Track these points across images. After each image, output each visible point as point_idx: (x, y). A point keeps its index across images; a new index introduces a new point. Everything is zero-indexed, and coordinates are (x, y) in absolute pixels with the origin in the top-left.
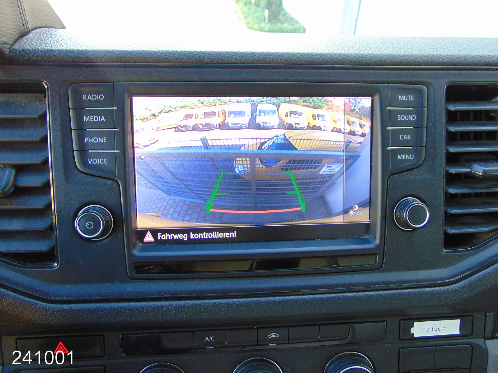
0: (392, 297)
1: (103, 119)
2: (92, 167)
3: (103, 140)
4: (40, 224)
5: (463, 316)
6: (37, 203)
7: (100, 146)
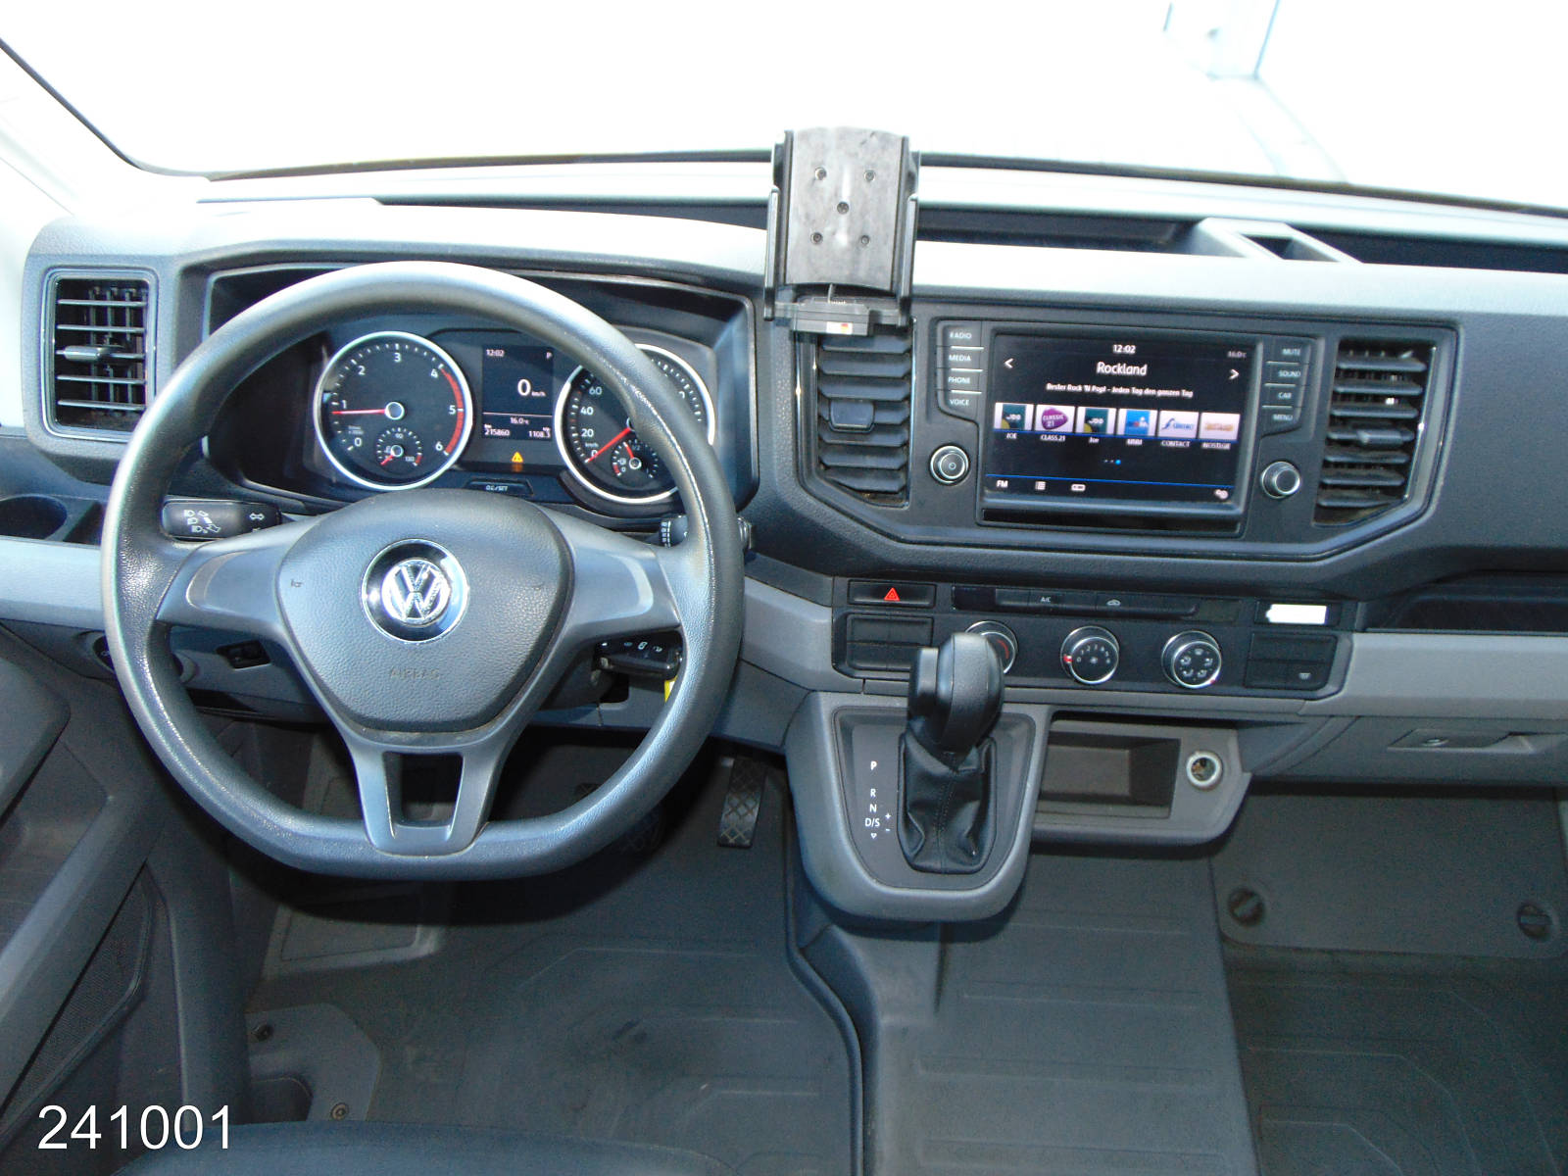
0: (1254, 568)
1: (969, 359)
2: (951, 407)
3: (967, 381)
4: (893, 463)
5: (1331, 604)
6: (893, 441)
7: (963, 387)
